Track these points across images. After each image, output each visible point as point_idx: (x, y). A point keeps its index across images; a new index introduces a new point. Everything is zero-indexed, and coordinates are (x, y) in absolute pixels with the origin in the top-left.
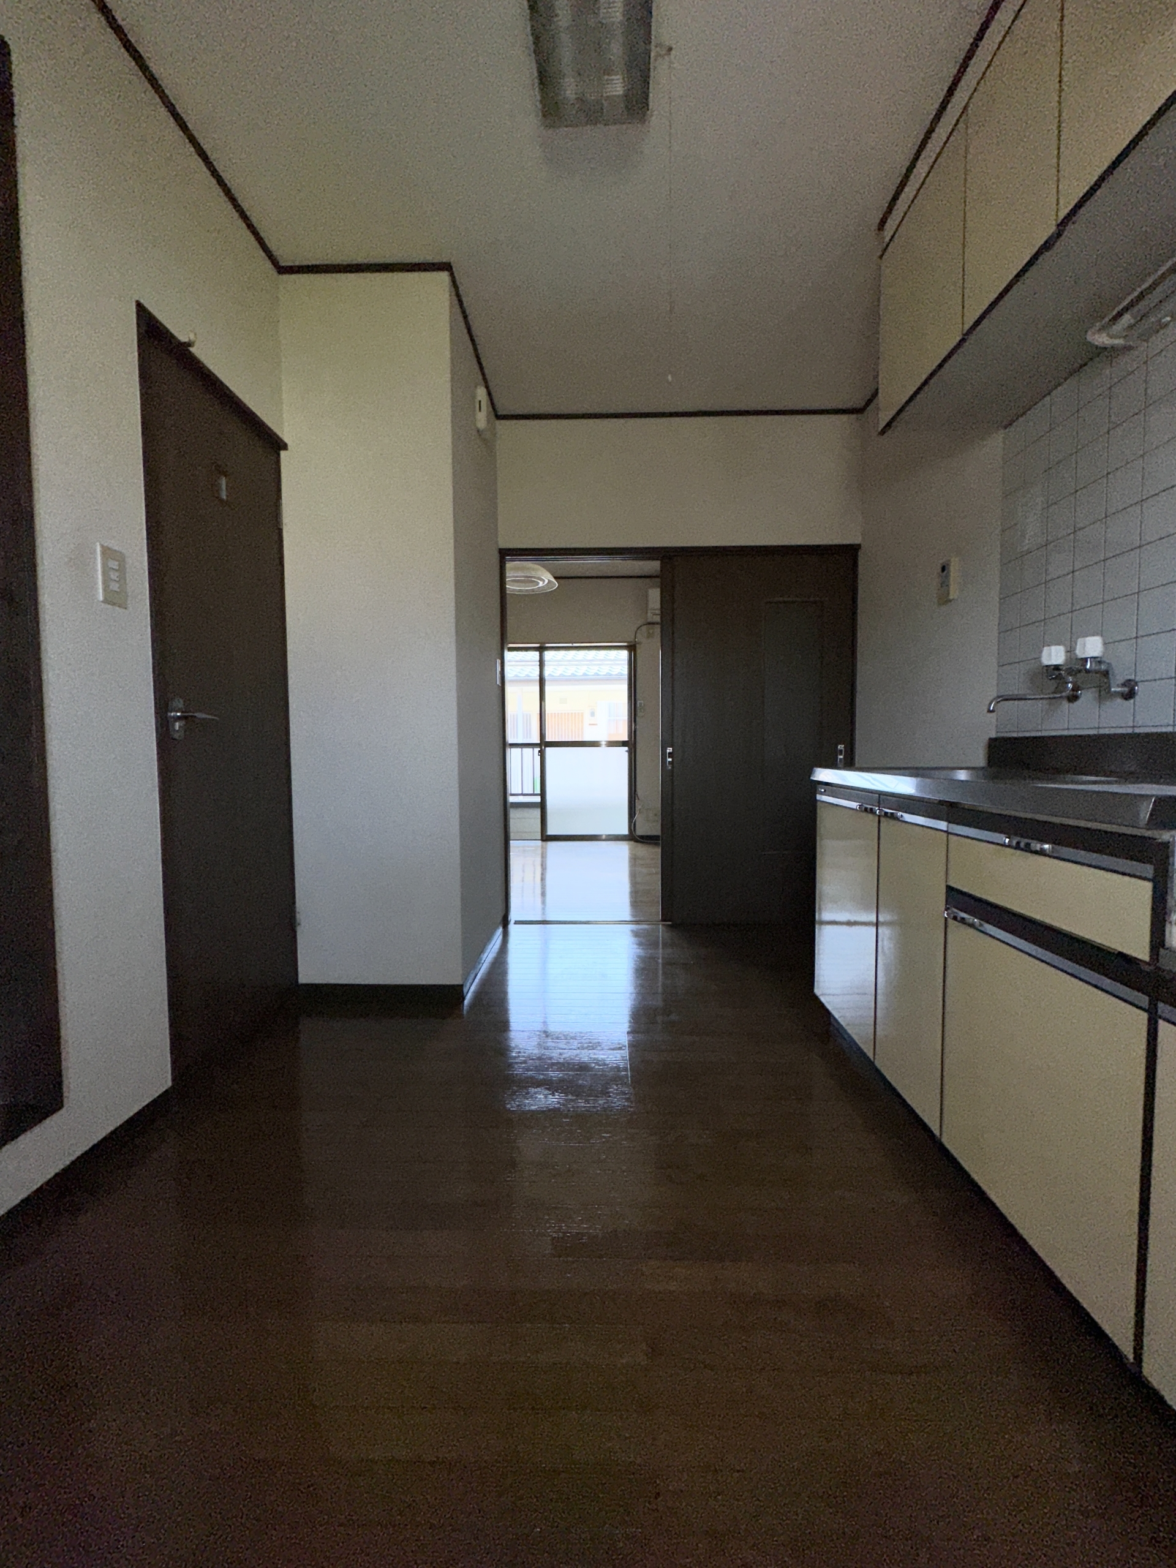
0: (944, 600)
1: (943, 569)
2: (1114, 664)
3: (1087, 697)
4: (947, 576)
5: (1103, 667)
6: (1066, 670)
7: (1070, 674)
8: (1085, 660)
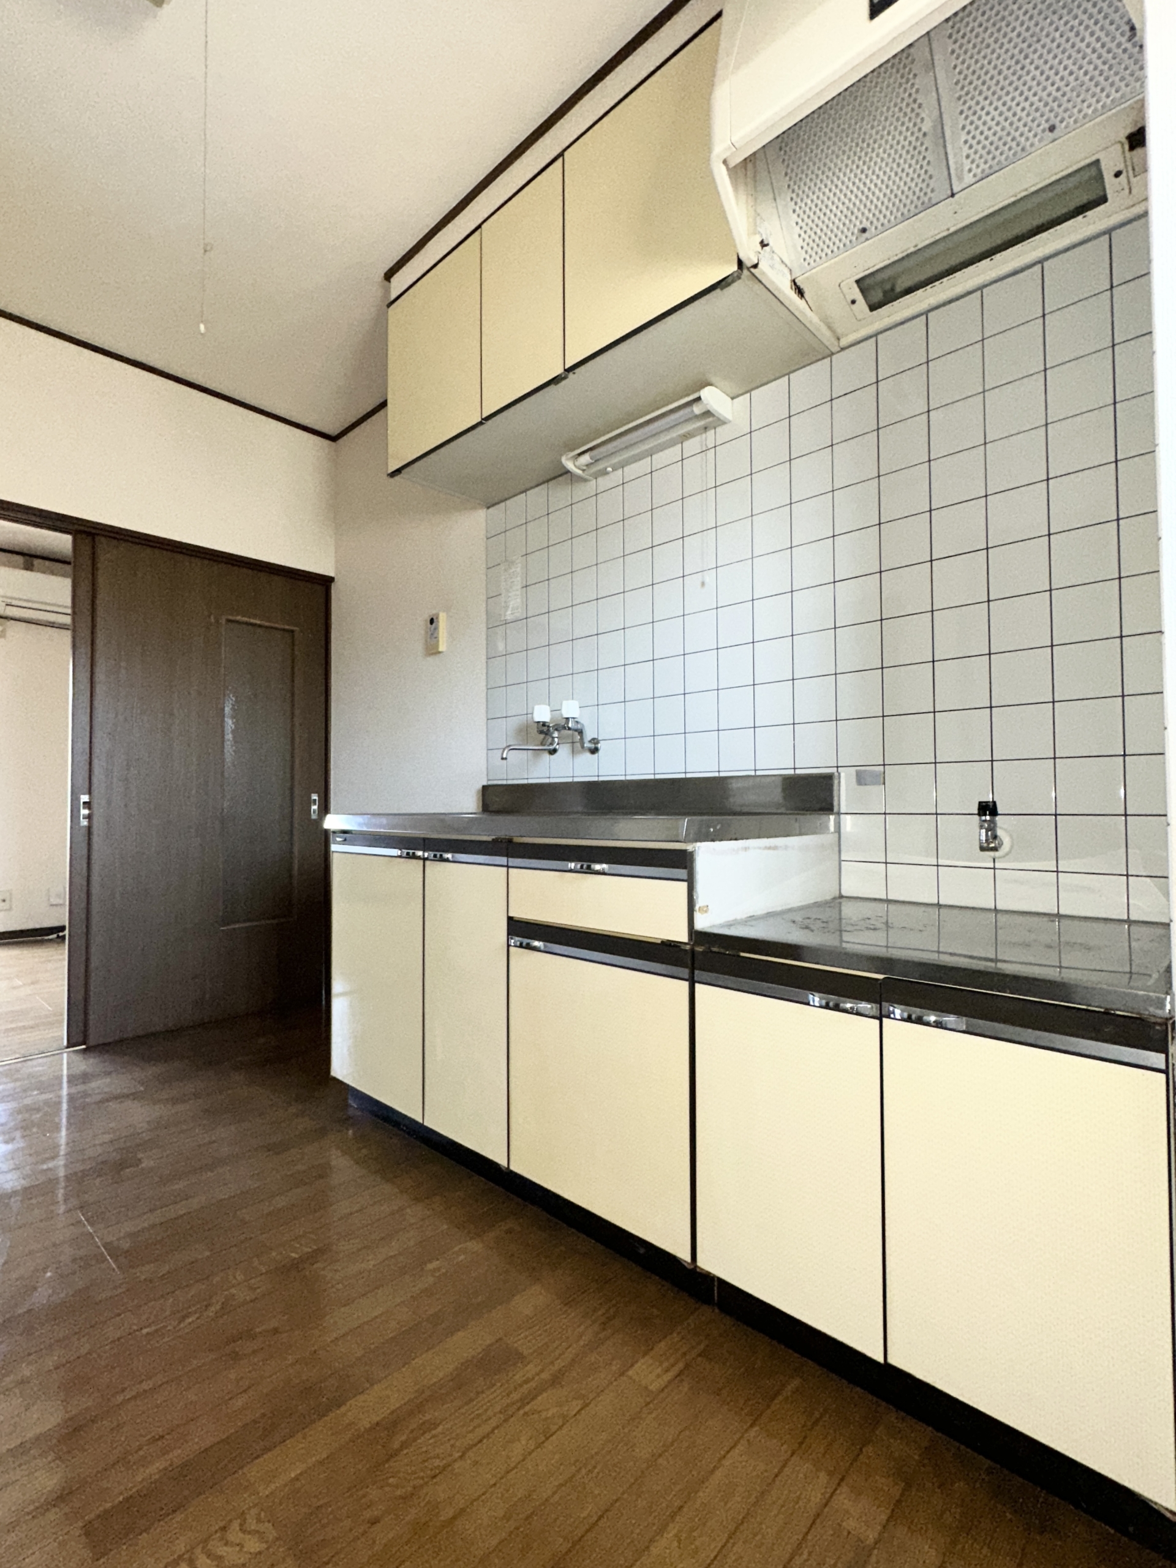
0: (432, 649)
1: (432, 621)
2: (585, 724)
3: (564, 751)
4: (436, 629)
5: (579, 726)
6: (553, 727)
7: (556, 730)
8: (567, 719)
